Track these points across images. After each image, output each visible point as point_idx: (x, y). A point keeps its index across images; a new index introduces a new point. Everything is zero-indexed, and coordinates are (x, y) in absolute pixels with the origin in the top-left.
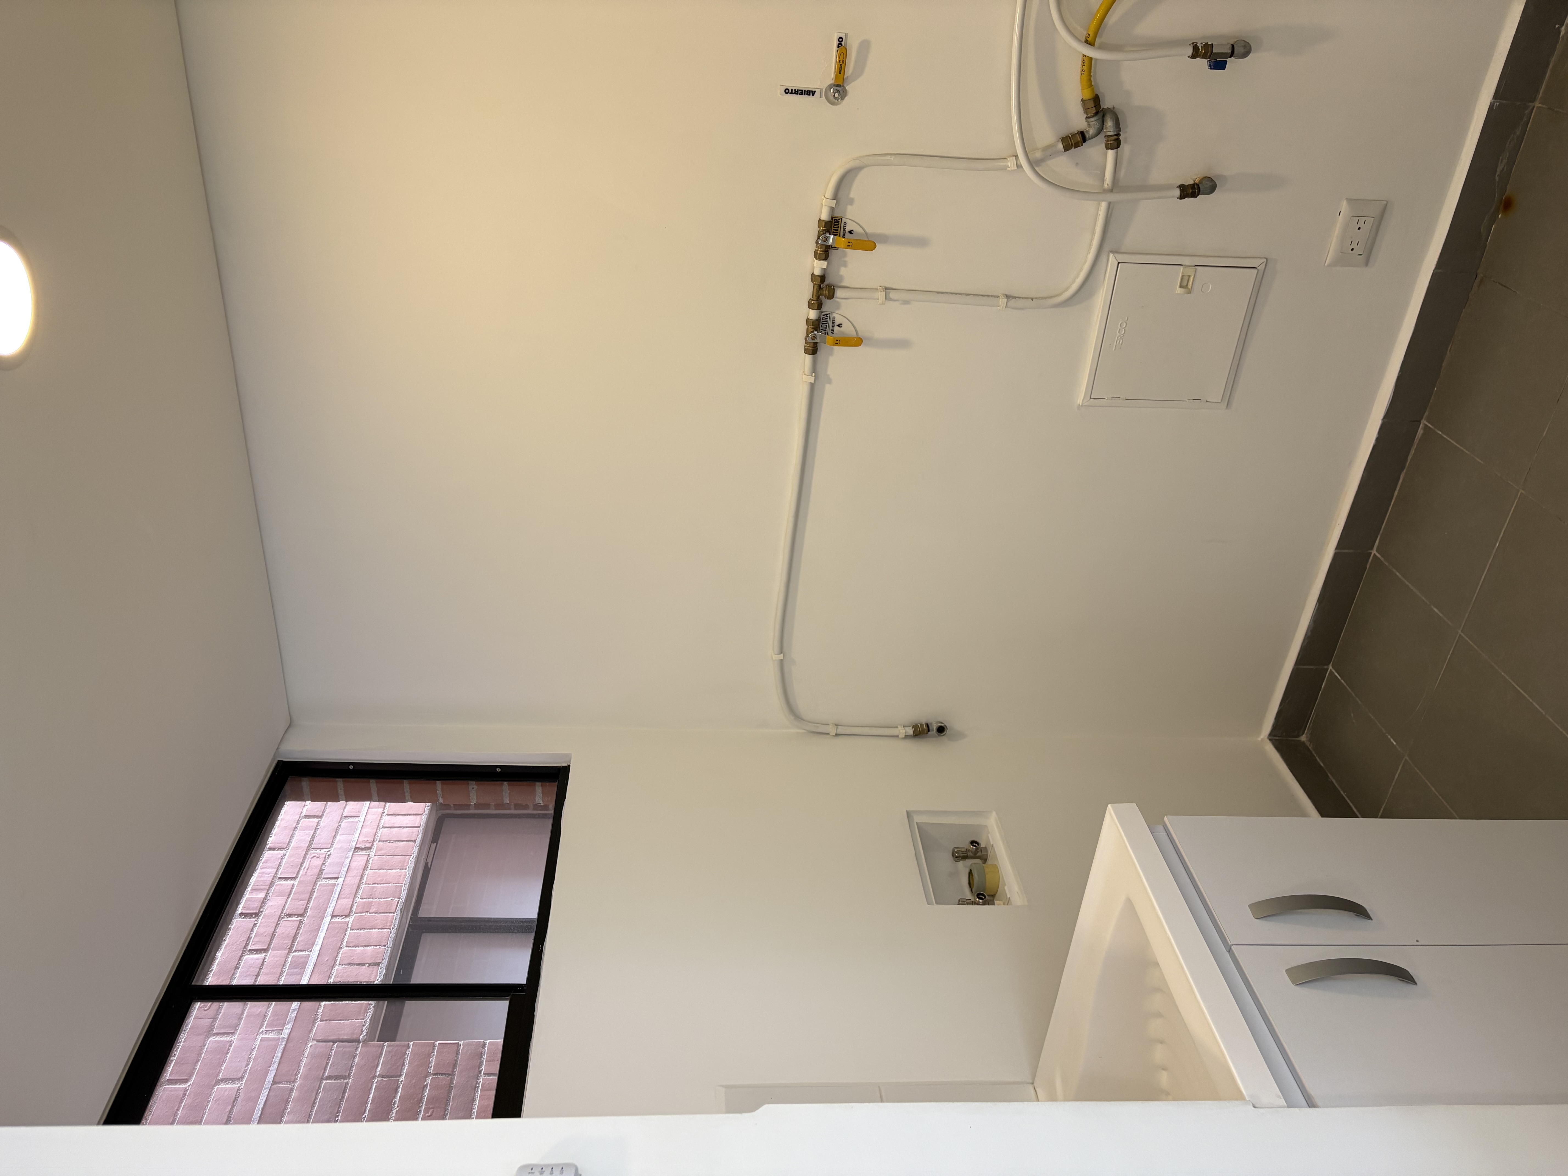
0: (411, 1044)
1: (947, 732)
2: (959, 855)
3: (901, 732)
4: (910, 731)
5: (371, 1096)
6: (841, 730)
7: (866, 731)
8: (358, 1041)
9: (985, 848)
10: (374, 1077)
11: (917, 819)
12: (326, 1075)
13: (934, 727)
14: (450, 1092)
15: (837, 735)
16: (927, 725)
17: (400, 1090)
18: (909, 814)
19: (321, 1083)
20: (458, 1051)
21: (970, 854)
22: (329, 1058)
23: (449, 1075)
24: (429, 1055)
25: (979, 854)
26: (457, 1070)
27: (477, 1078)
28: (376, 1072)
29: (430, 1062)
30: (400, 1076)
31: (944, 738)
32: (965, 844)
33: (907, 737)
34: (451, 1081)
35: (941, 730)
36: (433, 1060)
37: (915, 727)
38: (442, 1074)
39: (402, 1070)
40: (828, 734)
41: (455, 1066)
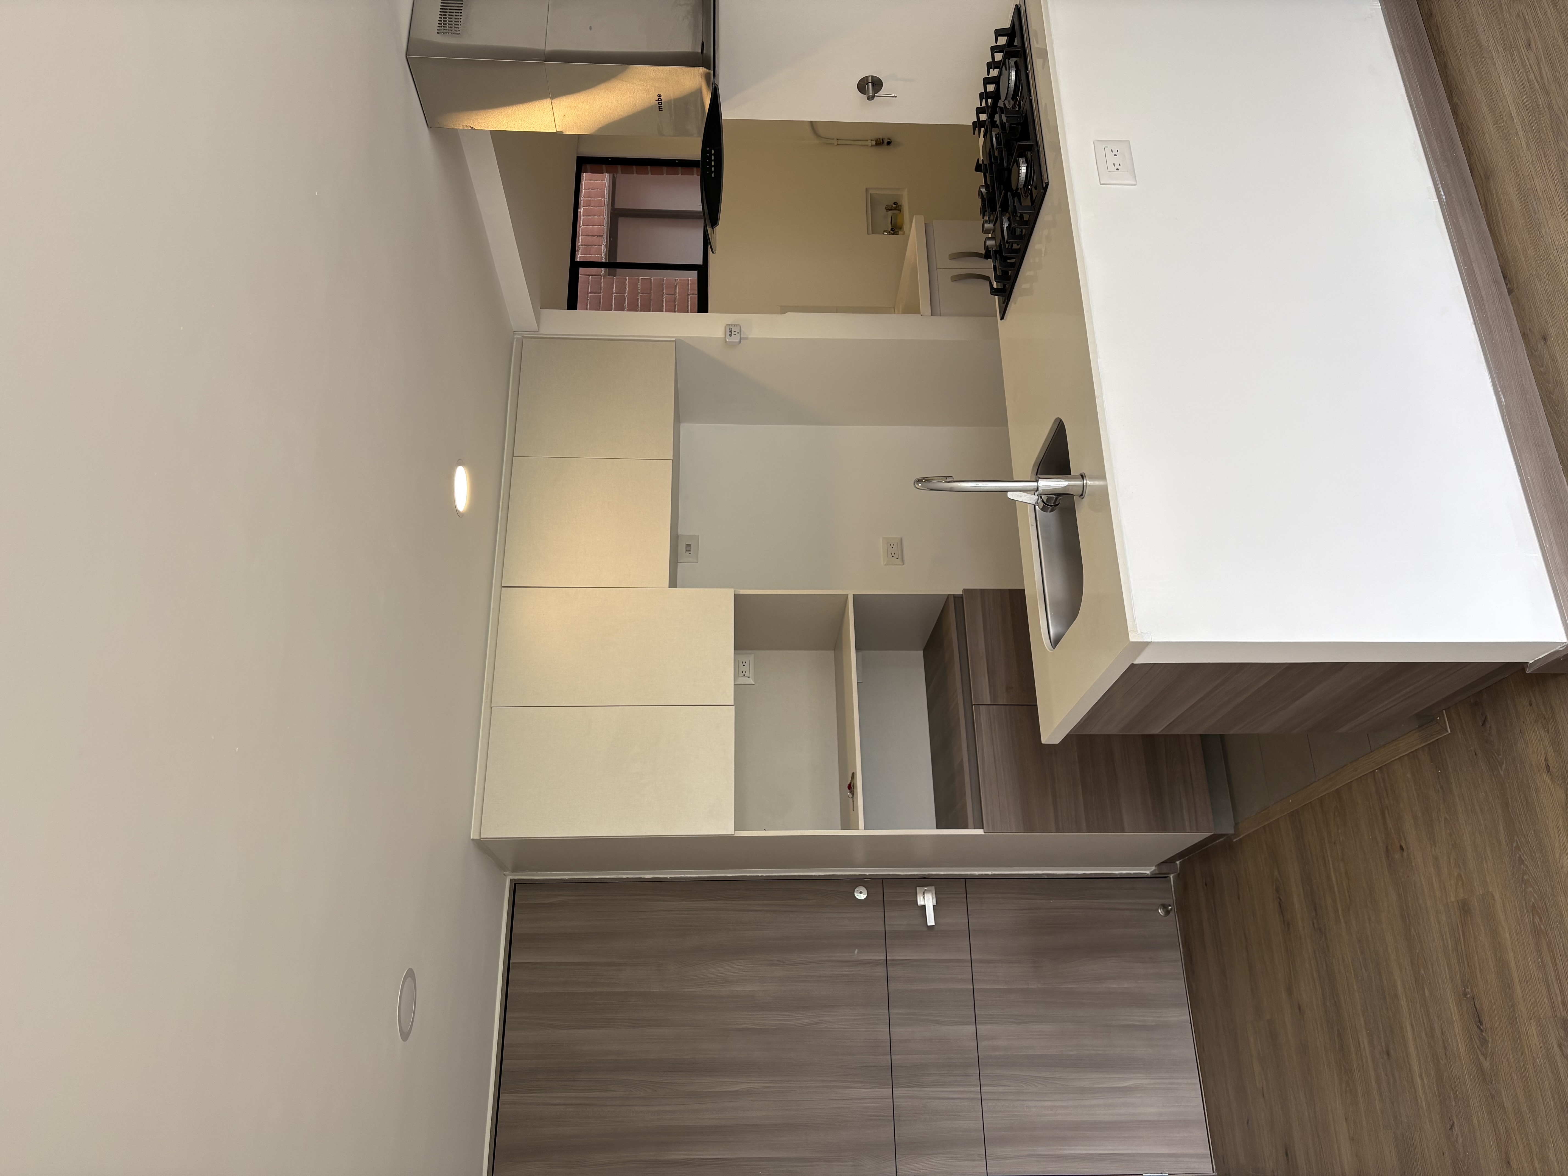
0: (627, 278)
1: (892, 144)
2: (889, 209)
3: (869, 143)
4: (874, 143)
5: (613, 302)
6: (840, 142)
7: (852, 142)
8: (601, 275)
9: (900, 205)
10: (613, 293)
11: (871, 192)
12: (589, 291)
13: (886, 141)
14: (650, 302)
15: (837, 144)
16: (883, 139)
17: (626, 300)
18: (866, 189)
19: (588, 295)
20: (651, 283)
21: (893, 208)
22: (589, 283)
23: (648, 294)
24: (638, 284)
25: (898, 208)
26: (652, 292)
27: (663, 296)
28: (613, 291)
29: (639, 287)
30: (625, 293)
31: (891, 146)
32: (891, 203)
33: (872, 146)
34: (650, 296)
35: (889, 143)
36: (639, 286)
37: (876, 141)
38: (645, 293)
39: (625, 291)
40: (833, 144)
41: (651, 290)
